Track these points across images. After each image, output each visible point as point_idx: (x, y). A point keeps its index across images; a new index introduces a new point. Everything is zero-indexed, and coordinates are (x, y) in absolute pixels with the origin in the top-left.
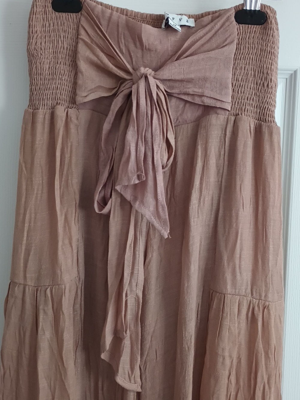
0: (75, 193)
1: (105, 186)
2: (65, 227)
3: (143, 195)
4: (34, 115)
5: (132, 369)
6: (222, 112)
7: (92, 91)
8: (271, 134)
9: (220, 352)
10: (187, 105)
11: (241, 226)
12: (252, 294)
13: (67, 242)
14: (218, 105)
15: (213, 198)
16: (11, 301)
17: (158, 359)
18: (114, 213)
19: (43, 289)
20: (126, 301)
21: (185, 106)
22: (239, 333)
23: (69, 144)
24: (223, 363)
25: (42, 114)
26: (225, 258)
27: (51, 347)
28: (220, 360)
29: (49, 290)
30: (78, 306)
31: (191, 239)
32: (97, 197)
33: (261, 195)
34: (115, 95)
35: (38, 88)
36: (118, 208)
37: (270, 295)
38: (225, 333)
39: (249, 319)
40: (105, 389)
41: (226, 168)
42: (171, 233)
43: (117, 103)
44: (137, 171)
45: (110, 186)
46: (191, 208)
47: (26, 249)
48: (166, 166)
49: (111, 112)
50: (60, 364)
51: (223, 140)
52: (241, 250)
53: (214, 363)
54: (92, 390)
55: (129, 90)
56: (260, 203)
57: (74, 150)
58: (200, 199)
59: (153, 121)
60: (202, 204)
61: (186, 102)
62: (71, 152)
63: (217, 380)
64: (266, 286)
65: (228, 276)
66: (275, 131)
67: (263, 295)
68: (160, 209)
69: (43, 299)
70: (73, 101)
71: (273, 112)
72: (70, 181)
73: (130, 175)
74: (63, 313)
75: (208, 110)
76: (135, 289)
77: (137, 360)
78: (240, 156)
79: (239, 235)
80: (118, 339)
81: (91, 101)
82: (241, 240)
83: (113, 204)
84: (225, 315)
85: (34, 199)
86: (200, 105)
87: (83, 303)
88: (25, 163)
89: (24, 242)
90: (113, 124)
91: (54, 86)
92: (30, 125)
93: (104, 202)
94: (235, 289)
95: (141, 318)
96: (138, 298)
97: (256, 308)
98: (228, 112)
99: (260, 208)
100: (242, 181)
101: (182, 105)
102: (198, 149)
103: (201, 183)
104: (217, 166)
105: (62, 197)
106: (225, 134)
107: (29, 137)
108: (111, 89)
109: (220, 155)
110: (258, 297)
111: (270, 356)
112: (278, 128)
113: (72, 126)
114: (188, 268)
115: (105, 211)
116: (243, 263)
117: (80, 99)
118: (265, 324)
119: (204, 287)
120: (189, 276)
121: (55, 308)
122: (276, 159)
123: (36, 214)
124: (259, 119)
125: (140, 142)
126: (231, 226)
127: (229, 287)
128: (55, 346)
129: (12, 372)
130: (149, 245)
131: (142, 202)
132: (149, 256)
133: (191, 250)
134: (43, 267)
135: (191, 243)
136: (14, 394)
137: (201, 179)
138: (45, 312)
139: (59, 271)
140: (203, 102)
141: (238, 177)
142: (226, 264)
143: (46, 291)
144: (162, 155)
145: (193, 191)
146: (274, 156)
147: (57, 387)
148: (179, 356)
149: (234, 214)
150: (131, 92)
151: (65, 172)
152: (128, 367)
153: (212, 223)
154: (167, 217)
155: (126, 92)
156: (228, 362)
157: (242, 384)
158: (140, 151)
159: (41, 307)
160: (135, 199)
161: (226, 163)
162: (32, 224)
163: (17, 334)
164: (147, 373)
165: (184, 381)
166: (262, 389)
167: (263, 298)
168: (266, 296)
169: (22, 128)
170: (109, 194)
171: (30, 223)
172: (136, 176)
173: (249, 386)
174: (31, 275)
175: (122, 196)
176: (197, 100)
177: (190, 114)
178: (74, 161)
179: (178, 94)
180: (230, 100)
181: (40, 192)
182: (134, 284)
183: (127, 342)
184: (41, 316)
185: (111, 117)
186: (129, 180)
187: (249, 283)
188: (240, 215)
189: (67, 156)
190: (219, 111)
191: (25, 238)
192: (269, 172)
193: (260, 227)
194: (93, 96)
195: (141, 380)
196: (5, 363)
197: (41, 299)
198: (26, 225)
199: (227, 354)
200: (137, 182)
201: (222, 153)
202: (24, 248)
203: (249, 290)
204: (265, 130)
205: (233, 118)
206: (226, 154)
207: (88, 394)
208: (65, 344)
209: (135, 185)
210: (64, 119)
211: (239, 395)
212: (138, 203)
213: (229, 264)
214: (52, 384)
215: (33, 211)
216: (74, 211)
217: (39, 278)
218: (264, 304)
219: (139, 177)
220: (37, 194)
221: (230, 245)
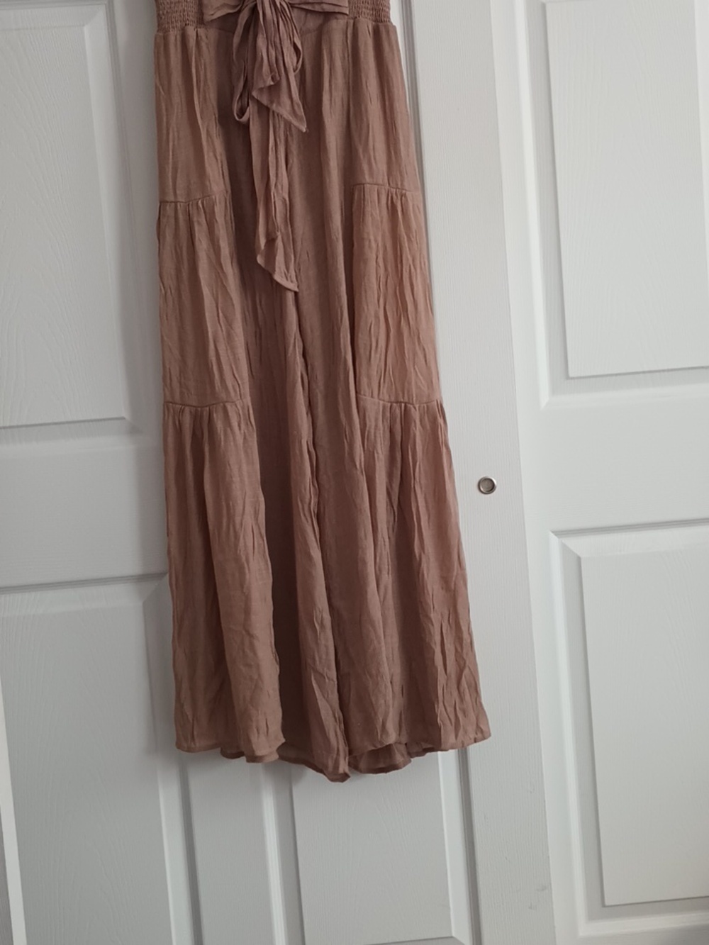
0: (213, 107)
1: (241, 96)
2: (208, 141)
3: (279, 97)
4: (166, 39)
5: (288, 268)
6: (341, 16)
7: (218, 9)
8: (388, 32)
9: (366, 236)
10: (309, 15)
11: (371, 119)
12: (389, 184)
13: (211, 154)
14: (337, 10)
15: (342, 99)
16: (164, 220)
17: (311, 260)
18: (253, 120)
19: (195, 202)
20: (274, 202)
21: (306, 15)
22: (382, 222)
23: (203, 61)
24: (370, 246)
25: (174, 36)
26: (360, 151)
27: (209, 257)
28: (367, 243)
29: (200, 202)
30: (228, 218)
31: (327, 137)
32: (235, 108)
33: (386, 90)
34: (239, 12)
35: (165, 12)
36: (256, 115)
37: (406, 184)
38: (369, 219)
39: (390, 208)
40: (263, 303)
41: (351, 69)
42: (308, 127)
43: (244, 17)
44: (271, 72)
45: (246, 94)
46: (323, 108)
47: (173, 168)
48: (297, 69)
49: (239, 27)
50: (220, 271)
51: (345, 43)
52: (374, 141)
53: (362, 247)
54: (250, 309)
55: (255, 3)
56: (387, 98)
57: (208, 67)
58: (331, 100)
59: (280, 28)
60: (333, 104)
61: (307, 11)
62: (205, 68)
63: (366, 262)
64: (401, 175)
65: (365, 167)
66: (391, 29)
67: (399, 184)
68: (296, 108)
69: (195, 211)
70: (201, 21)
71: (388, 13)
72: (207, 96)
73: (265, 77)
74: (216, 221)
75: (328, 16)
76: (281, 192)
77: (291, 259)
78: (362, 55)
79: (371, 126)
80: (271, 241)
81: (219, 18)
82: (373, 132)
83: (251, 112)
84: (366, 203)
85: (174, 118)
86: (320, 12)
87: (232, 216)
88: (162, 85)
89: (171, 161)
90: (242, 37)
91: (180, 8)
92: (162, 49)
93: (242, 112)
94: (373, 178)
95: (290, 219)
96: (285, 200)
97: (394, 196)
98: (346, 17)
99: (387, 103)
100: (367, 78)
101: (303, 15)
102: (323, 54)
103: (330, 85)
104: (343, 68)
105: (202, 112)
106: (347, 37)
107: (162, 60)
108: (235, 7)
109: (344, 57)
110: (395, 186)
111: (413, 239)
112: (394, 27)
113: (203, 44)
114: (328, 164)
115: (244, 119)
116: (377, 154)
117: (207, 18)
118: (404, 210)
119: (345, 186)
120: (329, 172)
121: (208, 219)
122: (396, 55)
123: (178, 132)
124: (376, 21)
125: (270, 47)
126: (362, 119)
127: (367, 177)
128: (213, 256)
129: (173, 291)
130: (289, 151)
131: (279, 104)
132: (291, 161)
133: (328, 147)
134: (192, 182)
135: (327, 141)
136: (178, 311)
137: (330, 81)
138: (199, 223)
139: (208, 183)
140: (323, 9)
141: (363, 75)
142: (362, 157)
143: (197, 203)
144: (291, 58)
145: (324, 93)
146: (393, 54)
147: (220, 293)
148: (329, 249)
149: (363, 109)
150: (256, 5)
151: (201, 90)
152: (283, 267)
153: (345, 123)
154: (303, 114)
155: (251, 5)
156: (374, 245)
157: (389, 269)
158: (271, 55)
159: (195, 219)
160: (272, 102)
161: (351, 65)
162: (176, 143)
163: (174, 252)
164: (302, 274)
165: (336, 269)
166: (408, 271)
167: (399, 186)
168: (402, 184)
169: (155, 53)
170: (246, 103)
171: (174, 141)
172: (270, 78)
173: (397, 271)
174: (181, 192)
175: (258, 102)
176: (317, 8)
177: (313, 23)
178: (209, 77)
179: (299, 4)
180: (347, 5)
181: (180, 111)
182: (280, 187)
183: (279, 243)
184: (196, 228)
185: (240, 30)
186: (265, 82)
187: (386, 174)
188: (369, 109)
189: (202, 73)
190: (339, 16)
191: (171, 157)
192: (390, 67)
193: (389, 120)
194: (219, 14)
195: (297, 281)
196: (165, 282)
197: (193, 211)
198: (171, 144)
199: (372, 238)
200: (272, 83)
201: (346, 55)
202: (170, 166)
203: (386, 181)
204: (382, 29)
205: (352, 21)
206: (350, 56)
207: (247, 314)
208: (222, 250)
209: (270, 87)
210: (195, 38)
211: (389, 281)
212: (274, 105)
213: (364, 157)
214: (215, 292)
215: (175, 129)
216: (215, 126)
217: (188, 194)
218: (401, 193)
219: (273, 79)
220: (177, 113)
221: (363, 138)
